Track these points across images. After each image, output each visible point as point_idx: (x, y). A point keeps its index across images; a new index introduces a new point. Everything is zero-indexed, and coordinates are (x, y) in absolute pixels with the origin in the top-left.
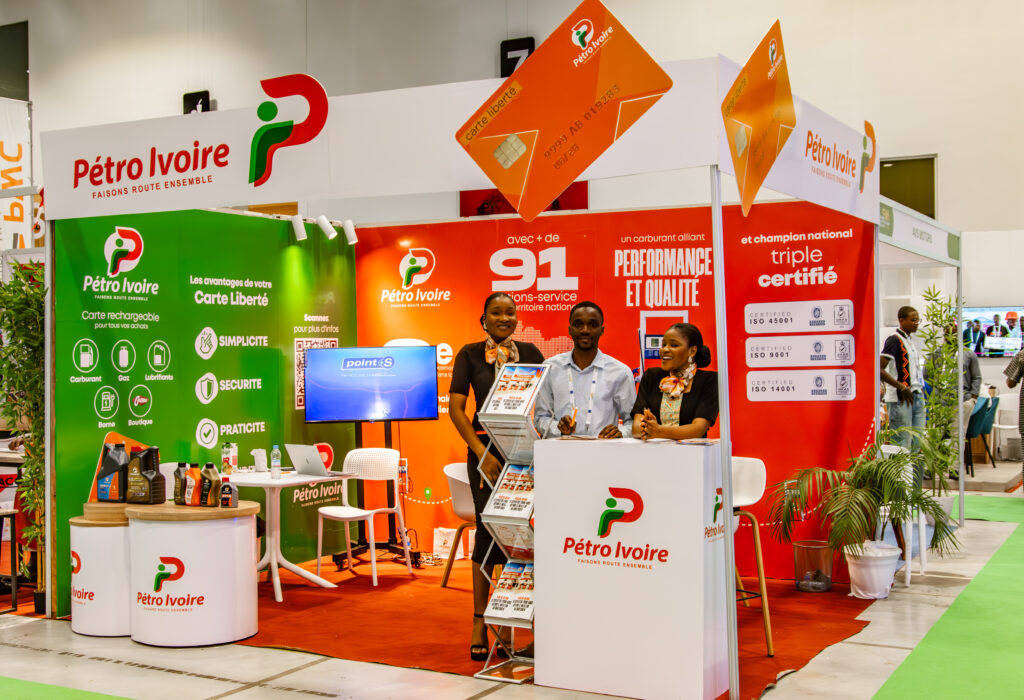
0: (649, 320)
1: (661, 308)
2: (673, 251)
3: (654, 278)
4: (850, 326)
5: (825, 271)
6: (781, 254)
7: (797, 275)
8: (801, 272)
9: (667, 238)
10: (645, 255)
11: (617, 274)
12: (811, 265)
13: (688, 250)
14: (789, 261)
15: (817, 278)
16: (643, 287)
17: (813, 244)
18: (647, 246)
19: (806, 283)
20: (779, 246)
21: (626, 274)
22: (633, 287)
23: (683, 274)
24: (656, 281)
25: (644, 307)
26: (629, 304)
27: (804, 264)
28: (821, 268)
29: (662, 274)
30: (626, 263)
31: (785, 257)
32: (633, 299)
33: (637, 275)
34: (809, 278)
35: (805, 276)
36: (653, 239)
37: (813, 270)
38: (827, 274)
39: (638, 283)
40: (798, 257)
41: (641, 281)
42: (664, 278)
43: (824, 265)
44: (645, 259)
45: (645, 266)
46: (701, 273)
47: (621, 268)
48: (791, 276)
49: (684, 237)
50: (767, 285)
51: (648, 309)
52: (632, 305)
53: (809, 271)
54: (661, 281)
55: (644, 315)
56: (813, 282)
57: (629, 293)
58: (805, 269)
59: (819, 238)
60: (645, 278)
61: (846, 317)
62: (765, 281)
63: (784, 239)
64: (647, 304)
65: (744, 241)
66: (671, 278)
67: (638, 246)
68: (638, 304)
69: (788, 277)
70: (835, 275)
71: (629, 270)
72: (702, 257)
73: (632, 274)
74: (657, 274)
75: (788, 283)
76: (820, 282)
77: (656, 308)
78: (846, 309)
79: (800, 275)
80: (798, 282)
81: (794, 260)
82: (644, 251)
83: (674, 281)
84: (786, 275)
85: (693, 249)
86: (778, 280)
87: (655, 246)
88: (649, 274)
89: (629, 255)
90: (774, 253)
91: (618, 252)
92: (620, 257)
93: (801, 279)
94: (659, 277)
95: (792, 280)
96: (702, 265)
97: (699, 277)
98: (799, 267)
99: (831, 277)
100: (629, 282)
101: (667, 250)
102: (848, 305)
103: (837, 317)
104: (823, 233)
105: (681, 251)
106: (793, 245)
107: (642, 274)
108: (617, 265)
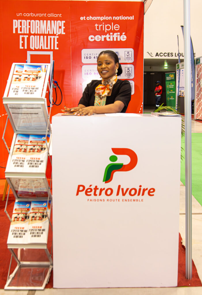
0: (31, 55)
1: (39, 50)
2: (45, 21)
3: (34, 35)
4: (132, 61)
5: (121, 35)
6: (100, 26)
7: (108, 36)
8: (109, 34)
9: (41, 15)
10: (30, 23)
11: (14, 32)
12: (114, 32)
13: (53, 21)
14: (103, 30)
15: (117, 38)
16: (28, 39)
17: (115, 22)
18: (31, 18)
19: (112, 40)
20: (99, 22)
21: (19, 32)
22: (23, 39)
23: (50, 33)
24: (36, 36)
25: (29, 49)
26: (21, 47)
27: (111, 31)
28: (119, 33)
29: (39, 33)
30: (19, 27)
31: (102, 27)
32: (23, 45)
33: (25, 33)
34: (113, 38)
35: (111, 37)
36: (34, 15)
37: (115, 34)
38: (122, 36)
39: (26, 37)
40: (108, 27)
41: (27, 36)
42: (40, 35)
43: (121, 32)
44: (30, 25)
45: (30, 29)
46: (60, 33)
47: (17, 29)
48: (105, 36)
49: (51, 15)
50: (93, 40)
51: (32, 50)
52: (23, 48)
53: (113, 35)
54: (38, 36)
55: (29, 53)
56: (115, 40)
57: (21, 42)
58: (111, 34)
59: (118, 19)
60: (30, 34)
61: (130, 56)
62: (92, 38)
63: (102, 19)
64: (31, 48)
65: (82, 18)
66: (44, 35)
67: (26, 18)
68: (26, 48)
69: (103, 37)
70: (125, 37)
71: (21, 31)
72: (60, 25)
73: (23, 32)
74: (36, 33)
75: (103, 40)
76: (119, 40)
77: (35, 50)
78: (130, 53)
79: (109, 36)
80: (108, 40)
81: (106, 29)
82: (29, 21)
83: (45, 37)
84: (102, 36)
85: (56, 21)
86: (98, 38)
87: (35, 19)
88: (32, 32)
89: (21, 23)
90: (96, 25)
91: (14, 21)
92: (16, 24)
93: (109, 38)
94: (37, 35)
95: (105, 39)
96: (60, 29)
97: (59, 35)
98: (109, 32)
99: (123, 38)
100: (21, 37)
101: (42, 21)
102: (131, 51)
103: (126, 56)
104: (120, 17)
105: (49, 22)
106: (106, 22)
107: (28, 33)
108: (14, 27)
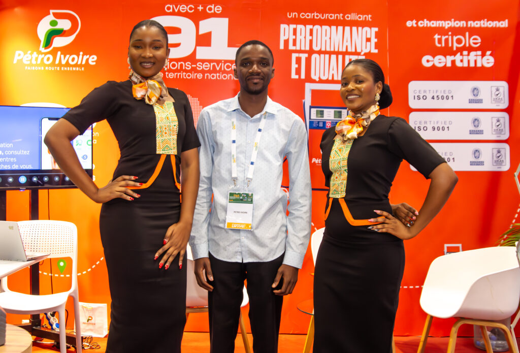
0: (314, 93)
1: (327, 81)
2: (340, 28)
3: (320, 52)
4: (505, 105)
5: (483, 55)
6: (444, 38)
7: (458, 57)
8: (461, 54)
9: (333, 17)
10: (311, 31)
11: (282, 47)
12: (470, 49)
13: (354, 29)
14: (450, 45)
15: (476, 61)
16: (308, 61)
17: (473, 31)
18: (313, 22)
19: (466, 65)
20: (441, 31)
21: (291, 47)
22: (298, 60)
23: (349, 50)
24: (322, 56)
25: (309, 79)
26: (294, 76)
27: (464, 48)
28: (479, 53)
29: (328, 49)
30: (292, 37)
31: (447, 40)
32: (298, 71)
33: (303, 48)
34: (469, 61)
35: (465, 59)
36: (320, 16)
37: (473, 54)
38: (485, 58)
39: (304, 56)
40: (459, 41)
41: (306, 55)
42: (330, 53)
43: (483, 49)
44: (311, 34)
45: (311, 41)
46: (367, 51)
47: (286, 42)
48: (452, 58)
49: (352, 17)
50: (429, 65)
51: (314, 81)
52: (297, 77)
53: (468, 55)
54: (327, 56)
55: (309, 87)
56: (472, 65)
57: (294, 66)
58: (465, 53)
59: (478, 26)
60: (311, 52)
61: (502, 97)
62: (428, 61)
63: (446, 24)
64: (313, 77)
65: (409, 24)
66: (337, 53)
67: (305, 22)
68: (303, 76)
69: (450, 58)
70: (492, 60)
71: (294, 44)
72: (369, 36)
73: (298, 48)
74: (323, 49)
75: (449, 65)
76: (479, 65)
77: (321, 81)
78: (501, 90)
79: (461, 57)
80: (459, 64)
81: (455, 45)
82: (311, 27)
83: (340, 57)
84: (448, 57)
85: (360, 28)
86: (440, 61)
87: (321, 23)
88: (315, 48)
89: (295, 30)
90: (437, 37)
91: (283, 26)
92: (286, 32)
93: (462, 61)
94: (325, 52)
95: (453, 62)
96: (368, 43)
97: (365, 54)
98: (460, 50)
99: (488, 61)
100: (294, 56)
101: (334, 28)
102: (503, 86)
103: (494, 97)
104: (482, 22)
105: (347, 29)
106: (455, 31)
107: (308, 48)
108: (282, 38)
